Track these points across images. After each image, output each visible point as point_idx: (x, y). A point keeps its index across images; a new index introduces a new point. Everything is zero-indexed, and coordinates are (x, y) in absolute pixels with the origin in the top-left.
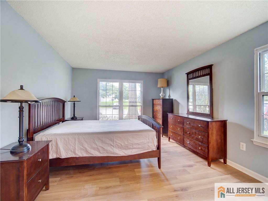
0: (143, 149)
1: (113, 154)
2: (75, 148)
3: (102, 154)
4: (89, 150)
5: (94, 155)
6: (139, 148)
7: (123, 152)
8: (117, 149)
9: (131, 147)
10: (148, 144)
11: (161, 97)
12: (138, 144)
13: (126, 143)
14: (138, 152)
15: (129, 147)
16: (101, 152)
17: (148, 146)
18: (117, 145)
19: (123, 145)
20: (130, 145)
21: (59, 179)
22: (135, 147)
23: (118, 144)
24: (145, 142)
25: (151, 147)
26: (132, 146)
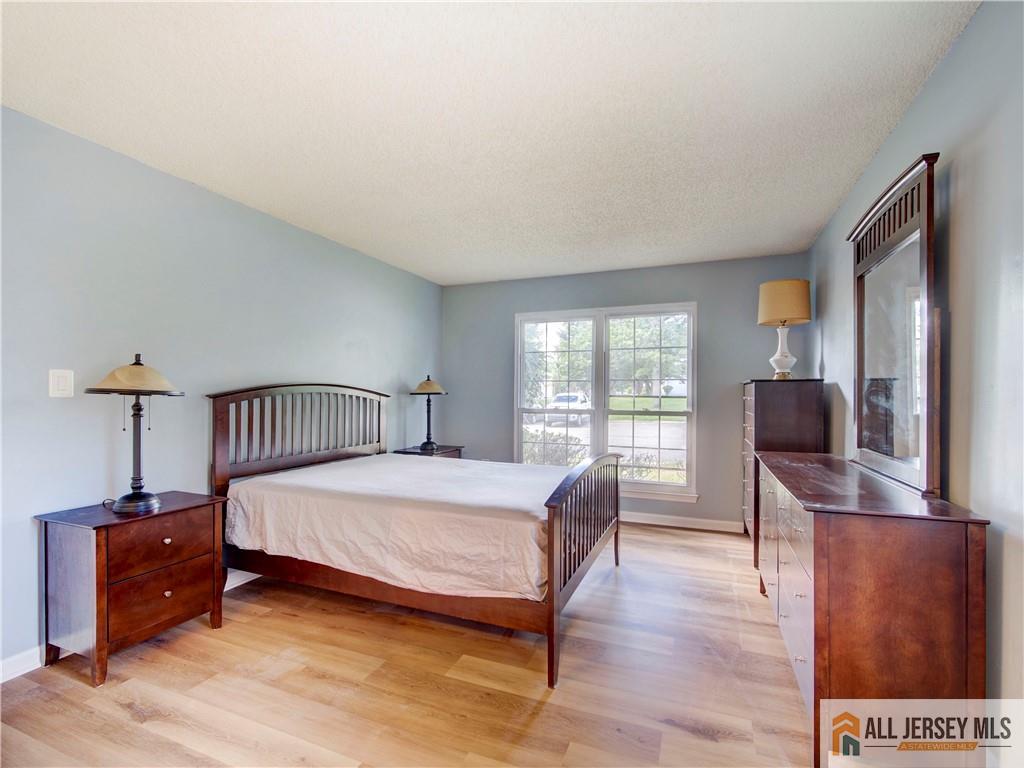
0: (484, 584)
1: (386, 576)
2: (296, 532)
3: (355, 567)
4: (326, 544)
5: (336, 563)
6: (469, 575)
7: (417, 577)
8: (397, 558)
9: (441, 564)
10: (507, 571)
11: (777, 371)
12: (465, 558)
13: (425, 547)
14: (465, 589)
15: (434, 564)
16: (354, 558)
17: (506, 575)
18: (398, 546)
19: (414, 551)
20: (438, 556)
21: (268, 610)
22: (454, 566)
23: (400, 544)
24: (494, 558)
25: (515, 580)
26: (445, 562)
